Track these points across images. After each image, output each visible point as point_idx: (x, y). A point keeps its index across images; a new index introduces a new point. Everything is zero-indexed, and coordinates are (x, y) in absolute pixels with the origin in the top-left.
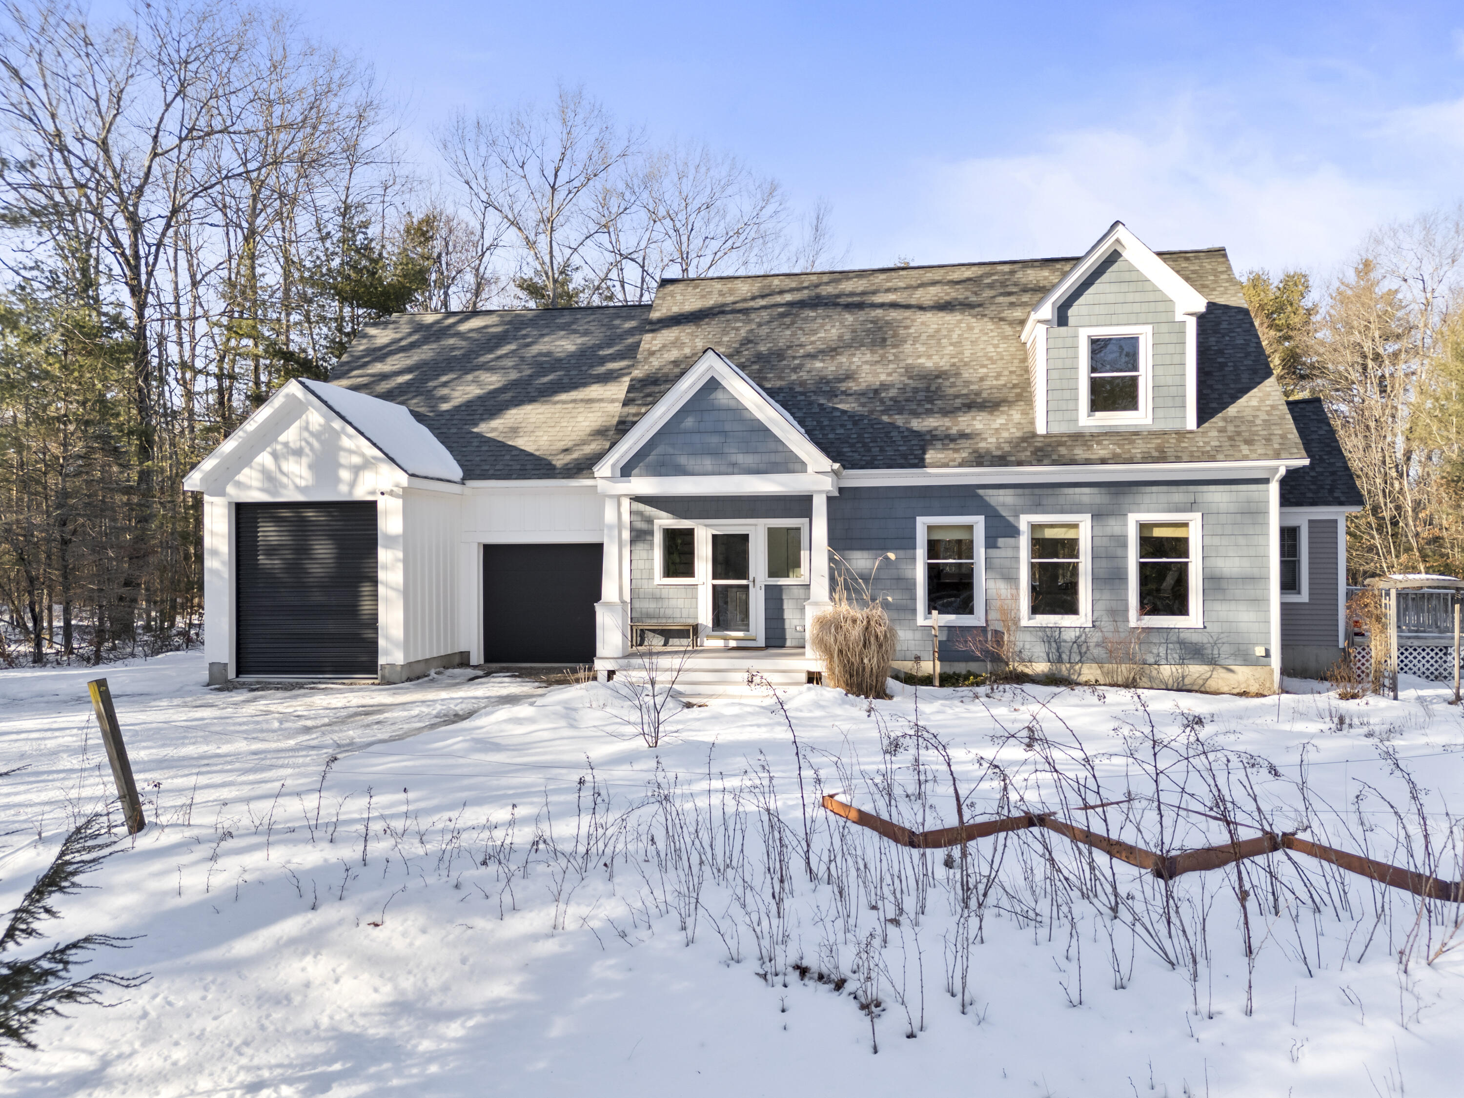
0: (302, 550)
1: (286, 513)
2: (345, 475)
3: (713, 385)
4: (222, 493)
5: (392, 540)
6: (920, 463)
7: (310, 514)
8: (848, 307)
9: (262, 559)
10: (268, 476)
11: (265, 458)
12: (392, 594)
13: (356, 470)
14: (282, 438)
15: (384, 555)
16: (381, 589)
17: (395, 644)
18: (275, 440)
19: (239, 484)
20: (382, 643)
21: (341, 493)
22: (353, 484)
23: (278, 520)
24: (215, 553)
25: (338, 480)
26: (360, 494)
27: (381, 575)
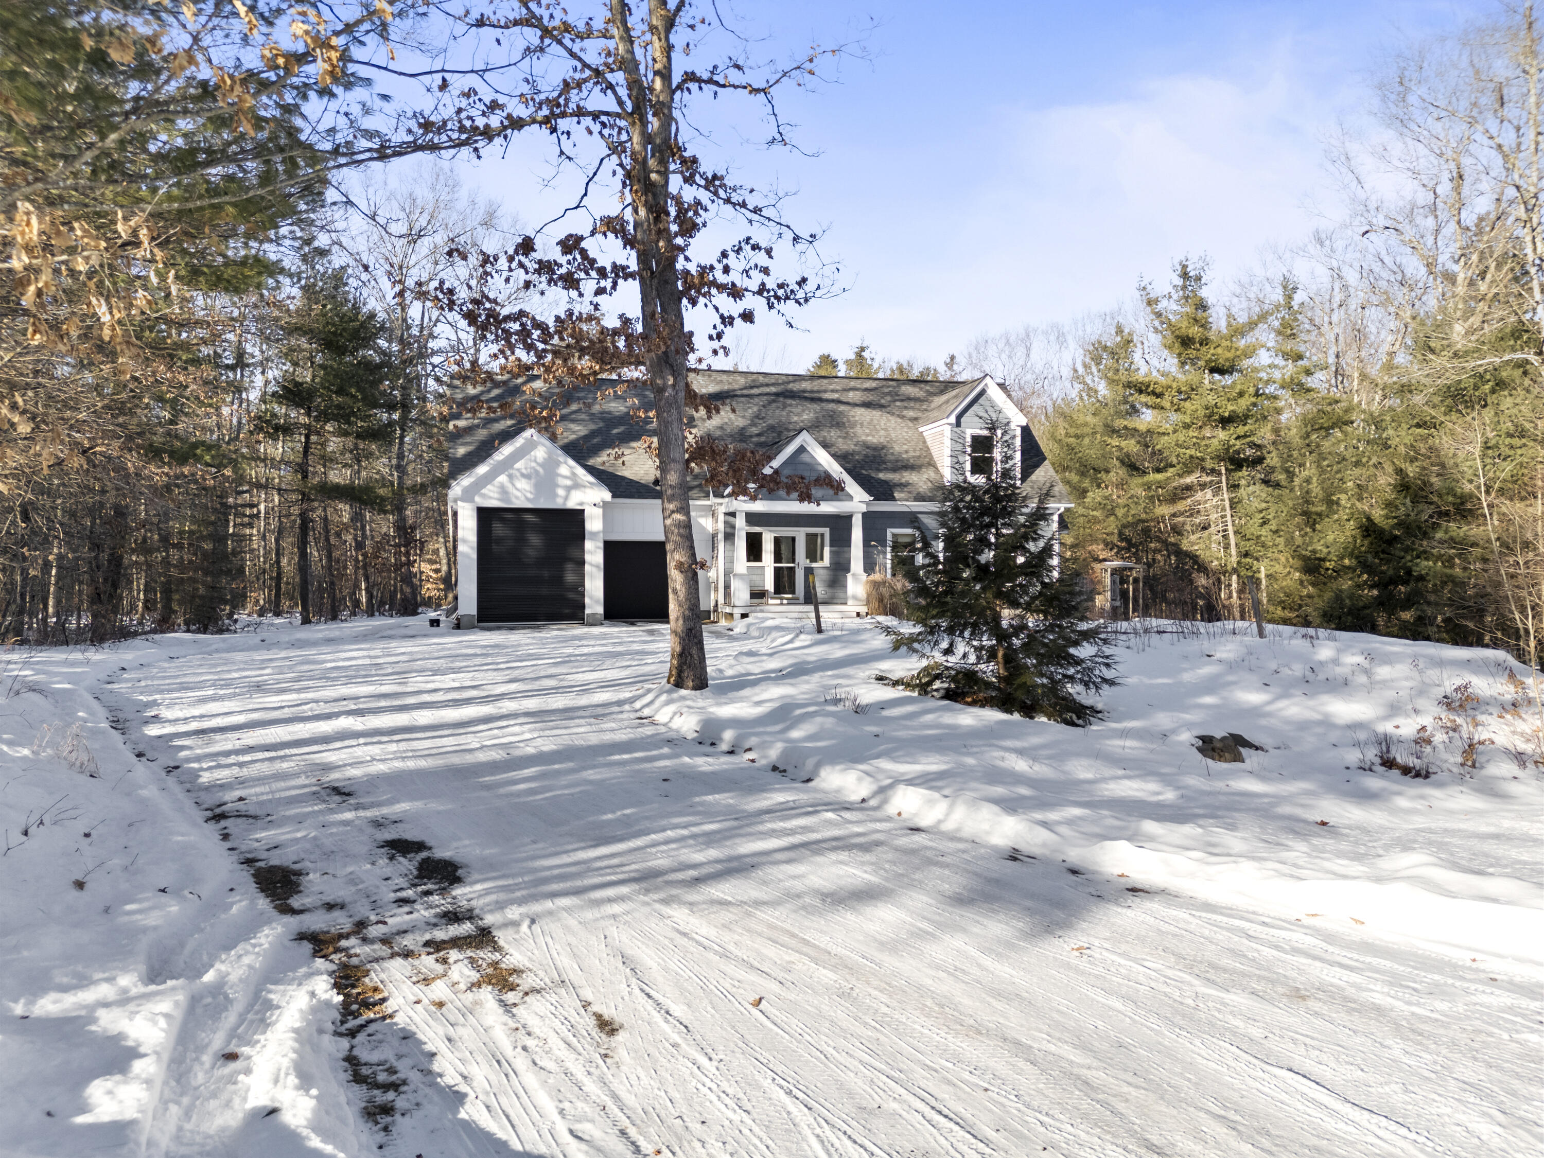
0: (521, 540)
1: (509, 516)
2: (561, 492)
3: (802, 449)
4: (471, 500)
5: (594, 535)
6: (893, 499)
7: (529, 517)
8: (813, 400)
9: (494, 547)
10: (503, 490)
11: (503, 478)
12: (594, 570)
13: (569, 489)
14: (517, 466)
15: (588, 545)
16: (587, 567)
17: (597, 602)
18: (512, 467)
19: (484, 496)
20: (587, 601)
21: (558, 504)
22: (566, 498)
23: (503, 520)
24: (465, 541)
25: (556, 495)
26: (572, 504)
27: (587, 557)
